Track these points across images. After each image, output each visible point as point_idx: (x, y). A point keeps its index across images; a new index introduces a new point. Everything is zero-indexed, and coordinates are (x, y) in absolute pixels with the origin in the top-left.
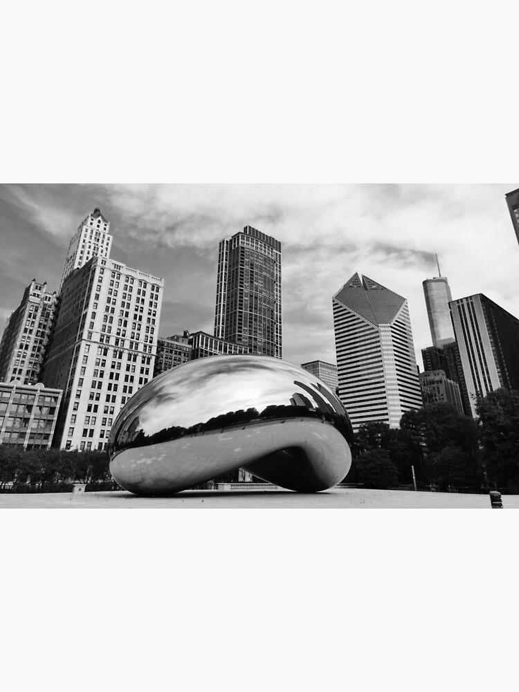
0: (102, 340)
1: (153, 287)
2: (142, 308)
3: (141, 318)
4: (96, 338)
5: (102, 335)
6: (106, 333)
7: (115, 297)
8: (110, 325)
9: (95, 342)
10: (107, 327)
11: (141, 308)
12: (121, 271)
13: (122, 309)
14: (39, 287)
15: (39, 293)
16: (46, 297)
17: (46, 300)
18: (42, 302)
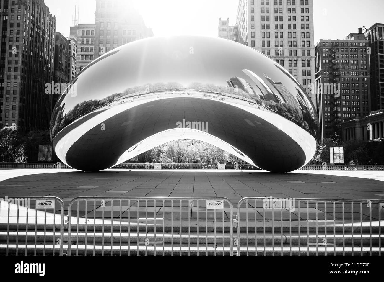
2: (295, 17)
3: (295, 26)
5: (263, 50)
6: (266, 47)
7: (268, 14)
10: (266, 42)
13: (276, 23)
14: (225, 23)
15: (226, 28)
16: (231, 29)
17: (231, 32)
18: (229, 34)
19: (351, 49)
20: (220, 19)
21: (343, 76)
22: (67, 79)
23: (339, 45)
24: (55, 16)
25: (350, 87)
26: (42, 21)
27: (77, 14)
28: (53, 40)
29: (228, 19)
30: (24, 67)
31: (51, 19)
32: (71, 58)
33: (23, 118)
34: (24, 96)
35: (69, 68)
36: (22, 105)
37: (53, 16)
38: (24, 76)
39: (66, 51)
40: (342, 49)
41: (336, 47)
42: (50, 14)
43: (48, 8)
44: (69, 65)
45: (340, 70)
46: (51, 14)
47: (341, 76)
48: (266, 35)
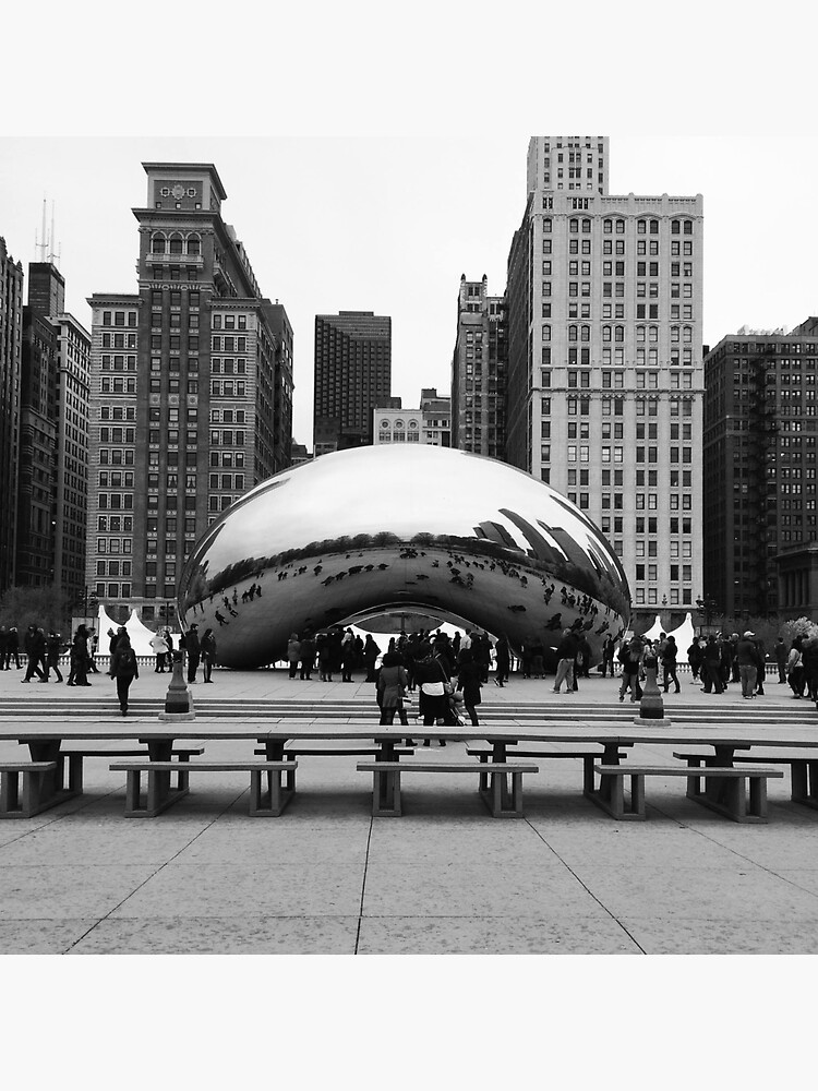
0: (572, 383)
1: (676, 223)
2: (655, 285)
3: (654, 310)
4: (559, 380)
5: (572, 372)
6: (579, 365)
7: (586, 279)
8: (585, 345)
9: (558, 390)
10: (579, 352)
11: (652, 285)
12: (591, 211)
13: (607, 300)
14: (474, 289)
15: (478, 303)
16: (492, 305)
17: (492, 313)
18: (485, 320)
19: (810, 360)
20: (463, 277)
21: (784, 434)
22: (53, 431)
23: (778, 351)
24: (19, 263)
25: (804, 461)
28: (16, 326)
29: (485, 277)
31: (11, 271)
32: (62, 374)
35: (57, 403)
37: (15, 263)
39: (51, 356)
40: (785, 360)
41: (769, 357)
42: (8, 256)
44: (58, 394)
45: (778, 416)
46: (11, 258)
47: (780, 433)
48: (579, 334)
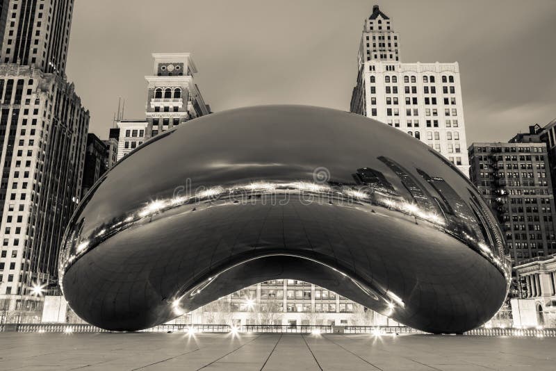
1: (444, 77)
3: (436, 123)
7: (396, 107)
11: (434, 110)
12: (396, 71)
13: (408, 118)
19: (520, 156)
21: (512, 196)
24: (88, 111)
25: (525, 212)
26: (69, 117)
27: (121, 111)
30: (37, 182)
31: (83, 114)
33: (29, 258)
34: (34, 225)
36: (30, 239)
37: (86, 110)
38: (36, 194)
40: (507, 156)
41: (498, 154)
43: (79, 99)
45: (507, 186)
46: (83, 108)
47: (509, 196)
